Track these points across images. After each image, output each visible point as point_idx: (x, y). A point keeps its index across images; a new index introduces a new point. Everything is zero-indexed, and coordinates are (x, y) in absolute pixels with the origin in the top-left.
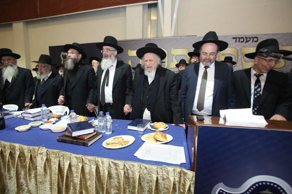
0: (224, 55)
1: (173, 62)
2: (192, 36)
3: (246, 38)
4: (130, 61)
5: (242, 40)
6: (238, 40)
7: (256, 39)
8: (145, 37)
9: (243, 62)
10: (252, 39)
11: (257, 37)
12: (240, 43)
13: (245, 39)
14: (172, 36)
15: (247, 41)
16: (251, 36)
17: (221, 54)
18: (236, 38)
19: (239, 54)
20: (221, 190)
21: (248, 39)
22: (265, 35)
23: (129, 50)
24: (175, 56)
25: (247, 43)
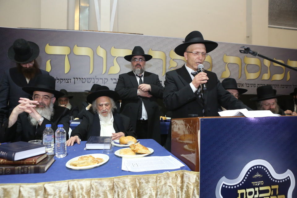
0: (175, 60)
1: (114, 66)
2: (138, 34)
4: (49, 60)
8: (71, 29)
14: (112, 31)
17: (172, 59)
20: (224, 184)
23: (48, 44)
24: (116, 58)
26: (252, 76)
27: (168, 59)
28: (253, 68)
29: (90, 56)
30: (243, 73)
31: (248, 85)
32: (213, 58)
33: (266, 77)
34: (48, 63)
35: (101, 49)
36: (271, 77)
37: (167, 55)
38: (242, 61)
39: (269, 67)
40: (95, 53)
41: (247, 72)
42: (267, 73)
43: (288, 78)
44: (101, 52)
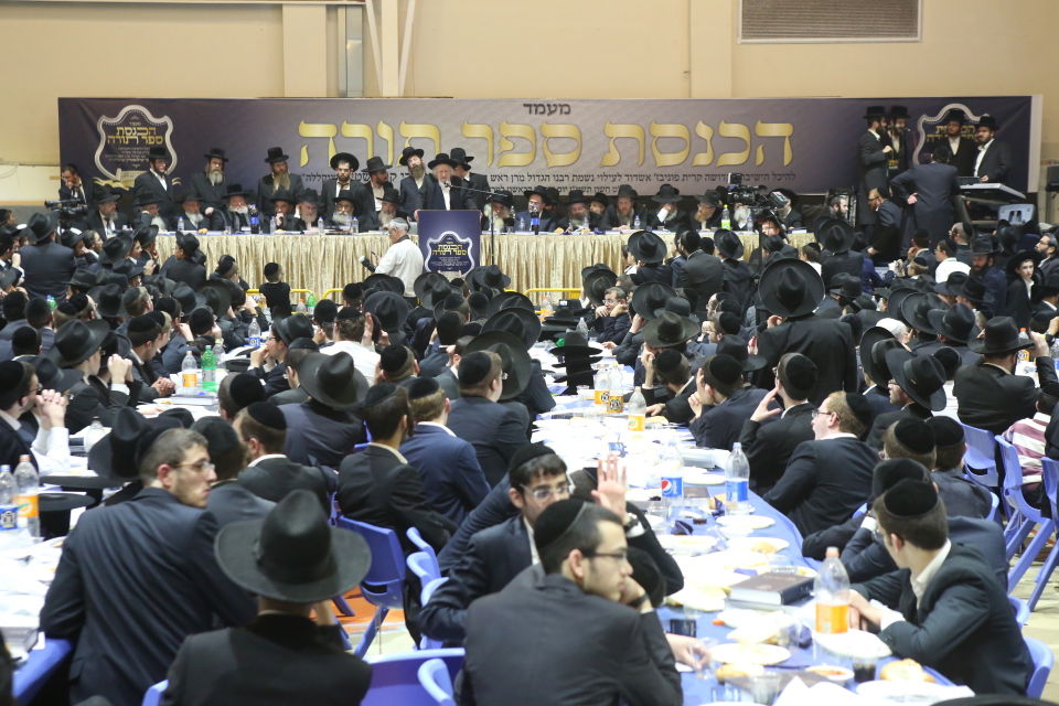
0: (510, 138)
2: (444, 98)
3: (549, 105)
4: (306, 147)
5: (541, 109)
6: (533, 109)
7: (566, 109)
9: (548, 153)
10: (559, 109)
11: (567, 105)
12: (538, 116)
13: (547, 108)
14: (402, 95)
15: (551, 113)
16: (557, 103)
17: (503, 136)
18: (530, 106)
19: (538, 137)
21: (553, 109)
22: (582, 101)
23: (303, 121)
24: (408, 139)
25: (552, 116)
26: (670, 160)
27: (497, 138)
28: (671, 144)
29: (366, 136)
30: (648, 153)
31: (660, 178)
32: (583, 130)
33: (703, 159)
34: (304, 150)
35: (385, 126)
36: (715, 159)
37: (496, 131)
38: (646, 133)
39: (708, 139)
40: (374, 132)
41: (657, 154)
42: (706, 152)
43: (760, 158)
44: (385, 131)
